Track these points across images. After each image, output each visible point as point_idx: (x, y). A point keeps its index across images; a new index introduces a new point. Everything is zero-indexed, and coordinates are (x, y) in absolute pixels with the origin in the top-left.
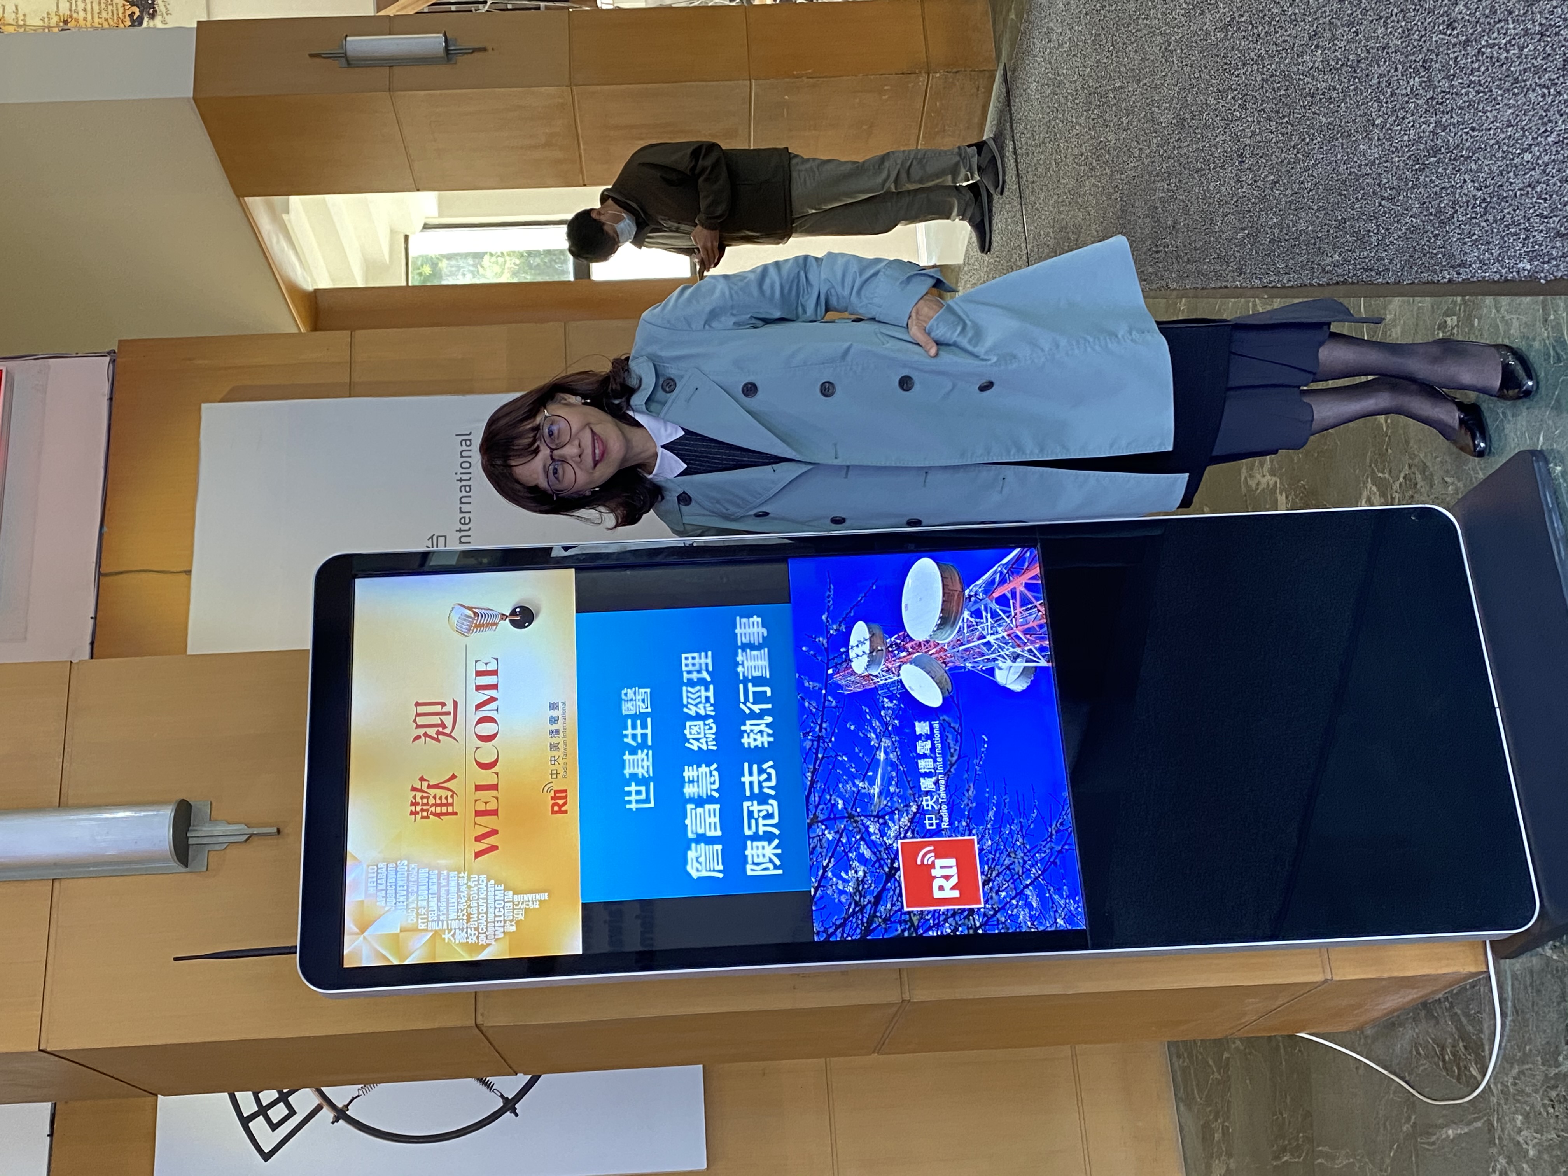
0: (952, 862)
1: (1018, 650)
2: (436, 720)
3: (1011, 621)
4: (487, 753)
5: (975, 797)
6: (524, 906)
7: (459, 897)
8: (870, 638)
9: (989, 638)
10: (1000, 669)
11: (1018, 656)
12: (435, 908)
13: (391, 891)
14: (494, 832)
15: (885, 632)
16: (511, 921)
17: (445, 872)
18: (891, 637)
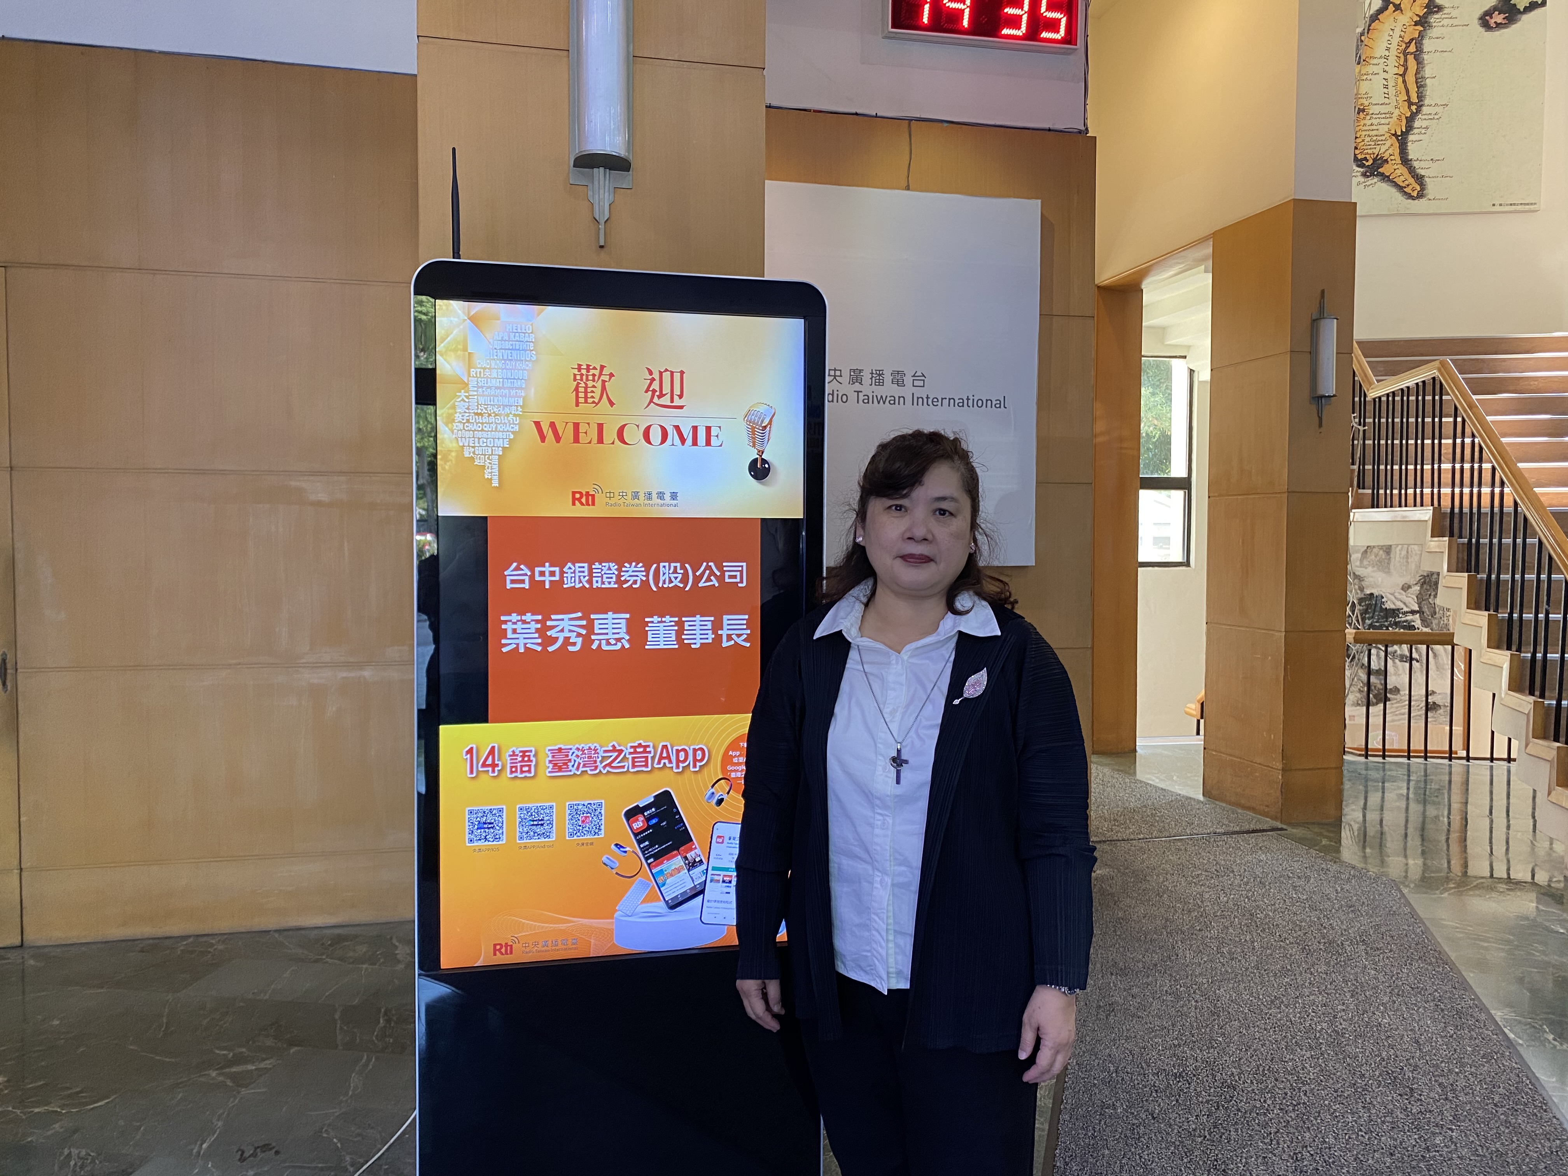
2: (666, 389)
4: (633, 435)
6: (487, 464)
7: (499, 406)
12: (489, 384)
13: (507, 345)
14: (558, 439)
16: (474, 453)
17: (523, 395)
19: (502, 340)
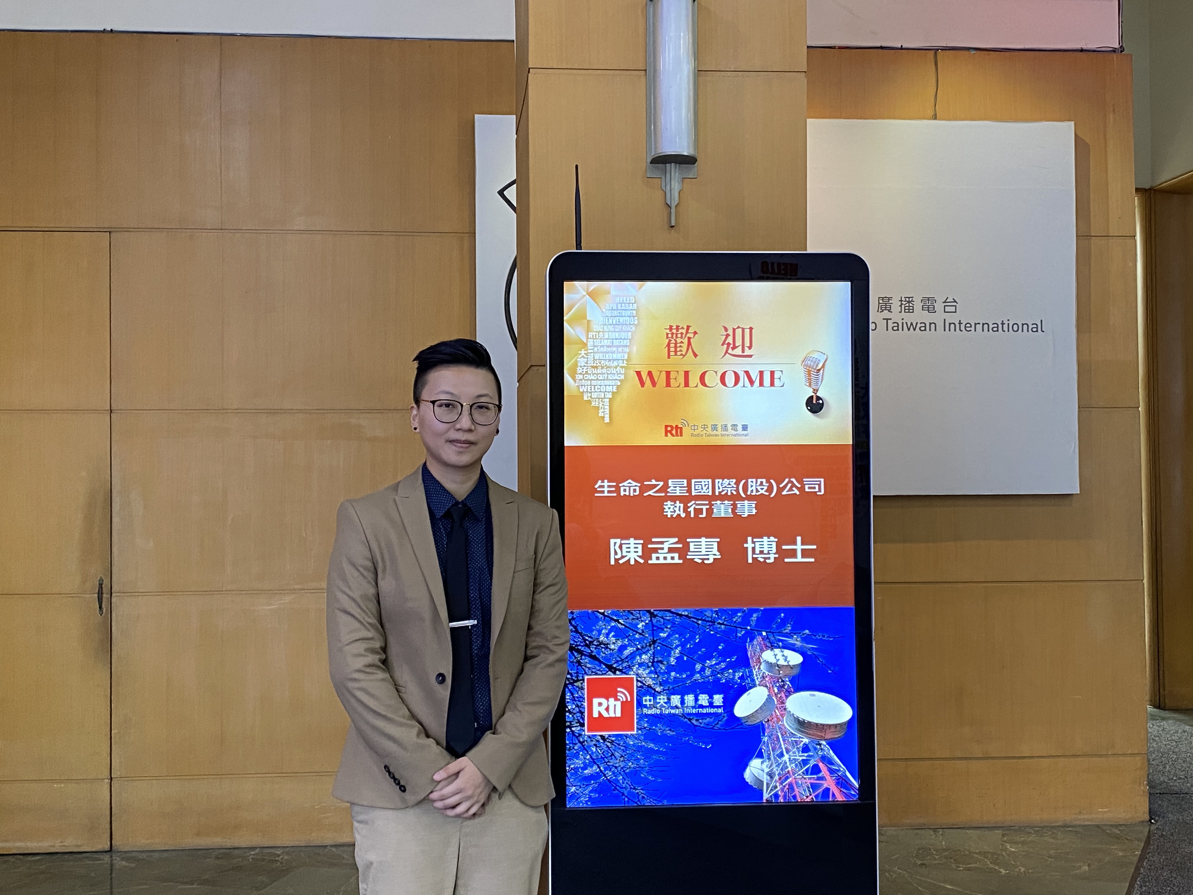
0: (619, 714)
1: (777, 777)
2: (739, 342)
3: (799, 775)
4: (712, 379)
5: (665, 735)
6: (601, 406)
7: (610, 360)
8: (790, 665)
9: (786, 757)
10: (762, 763)
11: (772, 777)
12: (602, 344)
13: (616, 313)
14: (654, 384)
15: (794, 677)
16: (591, 397)
17: (628, 351)
18: (790, 681)
19: (612, 310)
